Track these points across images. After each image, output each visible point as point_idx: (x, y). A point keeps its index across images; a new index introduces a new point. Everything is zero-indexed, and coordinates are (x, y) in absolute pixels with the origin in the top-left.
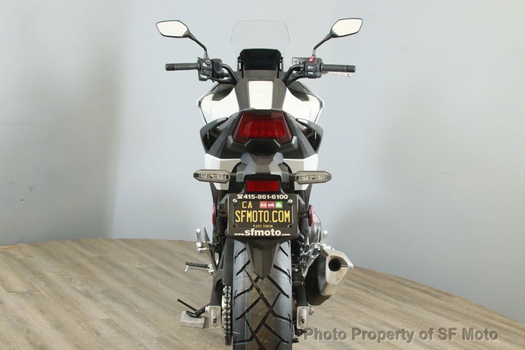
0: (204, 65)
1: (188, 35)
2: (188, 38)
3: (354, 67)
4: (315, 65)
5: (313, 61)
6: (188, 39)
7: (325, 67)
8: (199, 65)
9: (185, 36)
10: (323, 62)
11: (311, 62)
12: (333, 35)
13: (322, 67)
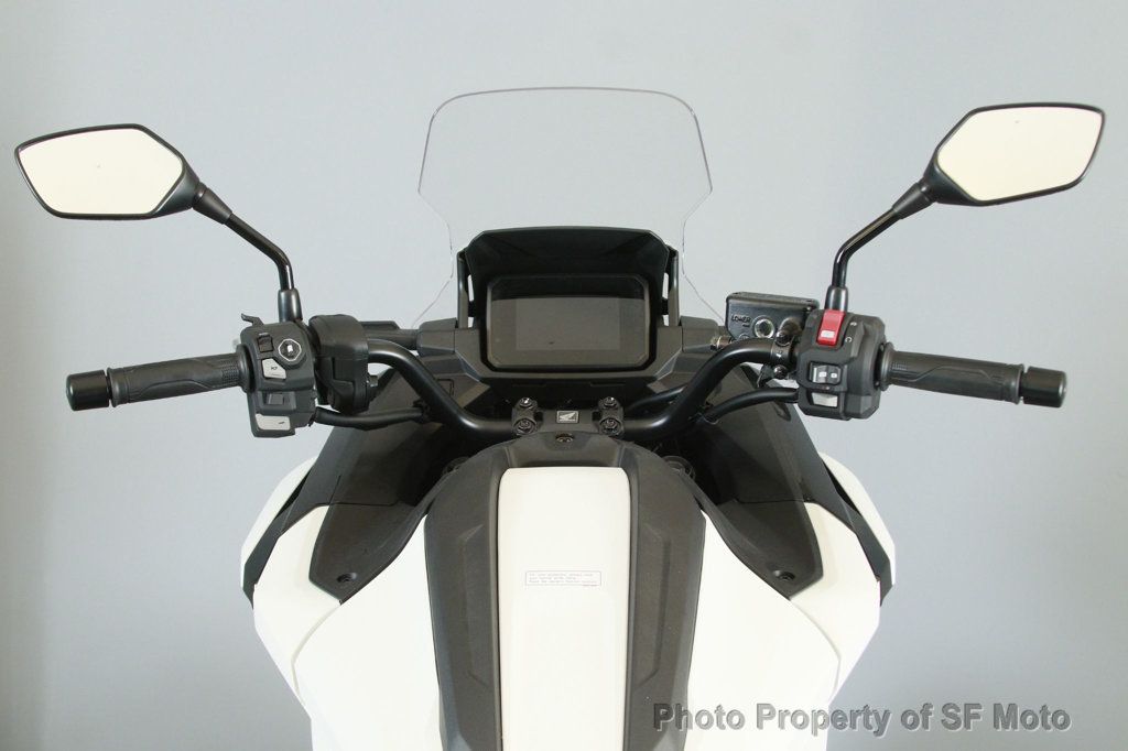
0: (271, 369)
1: (191, 197)
2: (191, 212)
3: (1058, 377)
4: (850, 361)
5: (841, 341)
6: (191, 214)
7: (900, 368)
8: (243, 365)
9: (172, 206)
10: (890, 336)
11: (826, 343)
12: (938, 190)
13: (885, 366)
